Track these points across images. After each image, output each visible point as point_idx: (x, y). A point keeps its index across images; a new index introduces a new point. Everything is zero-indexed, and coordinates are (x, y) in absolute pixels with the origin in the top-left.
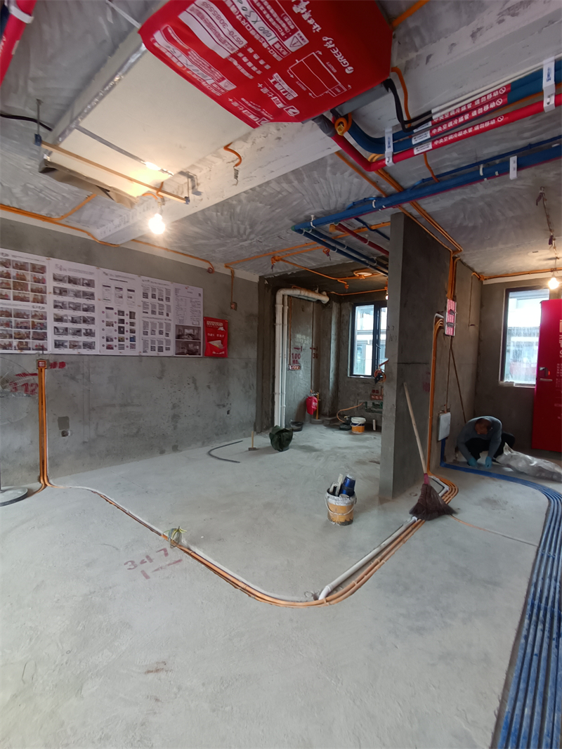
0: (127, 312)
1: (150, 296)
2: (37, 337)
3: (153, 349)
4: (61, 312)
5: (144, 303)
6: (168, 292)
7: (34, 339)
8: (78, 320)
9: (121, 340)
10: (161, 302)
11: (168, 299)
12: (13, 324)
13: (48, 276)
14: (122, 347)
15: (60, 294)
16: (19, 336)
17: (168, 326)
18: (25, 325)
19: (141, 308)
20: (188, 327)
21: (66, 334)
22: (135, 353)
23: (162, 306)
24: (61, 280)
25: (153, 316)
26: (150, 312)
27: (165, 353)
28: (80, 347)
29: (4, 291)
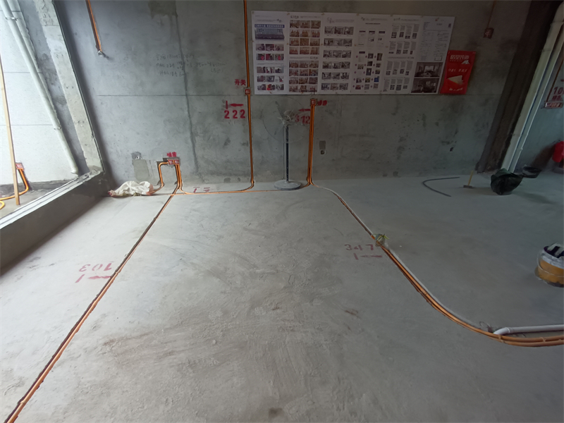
0: (376, 54)
1: (398, 35)
2: (312, 81)
3: (392, 88)
4: (328, 60)
5: (392, 43)
6: (416, 27)
7: (310, 83)
8: (338, 65)
9: (367, 81)
10: (407, 40)
11: (415, 35)
12: (299, 73)
13: (322, 30)
14: (367, 87)
15: (329, 44)
16: (302, 82)
17: (410, 64)
18: (306, 72)
19: (388, 49)
20: (429, 64)
21: (330, 78)
22: (376, 92)
23: (408, 43)
24: (330, 32)
25: (398, 55)
26: (395, 51)
27: (403, 91)
28: (337, 89)
29: (295, 48)
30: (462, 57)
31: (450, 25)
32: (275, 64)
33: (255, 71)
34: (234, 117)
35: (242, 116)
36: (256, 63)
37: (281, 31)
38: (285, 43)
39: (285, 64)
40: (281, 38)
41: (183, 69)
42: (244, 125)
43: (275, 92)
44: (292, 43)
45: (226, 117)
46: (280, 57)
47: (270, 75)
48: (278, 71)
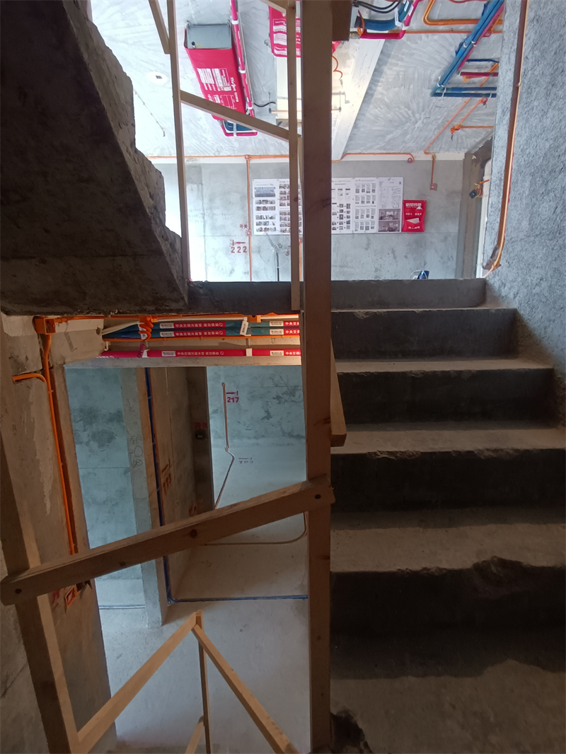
0: (345, 204)
1: (360, 191)
3: (362, 228)
5: (356, 197)
6: (374, 185)
9: (341, 223)
10: (368, 194)
11: (374, 191)
14: (341, 228)
17: (373, 211)
19: (354, 201)
20: (390, 210)
22: (350, 231)
23: (370, 196)
25: (363, 205)
26: (360, 202)
27: (371, 231)
29: (283, 202)
30: (416, 204)
31: (400, 183)
32: (269, 213)
33: (255, 218)
34: (238, 252)
35: (244, 251)
36: (255, 213)
37: (273, 191)
38: (276, 199)
39: (276, 213)
40: (274, 195)
41: (203, 218)
42: (245, 258)
43: (269, 233)
44: (281, 199)
45: (232, 252)
46: (273, 208)
47: (265, 220)
48: (271, 218)
